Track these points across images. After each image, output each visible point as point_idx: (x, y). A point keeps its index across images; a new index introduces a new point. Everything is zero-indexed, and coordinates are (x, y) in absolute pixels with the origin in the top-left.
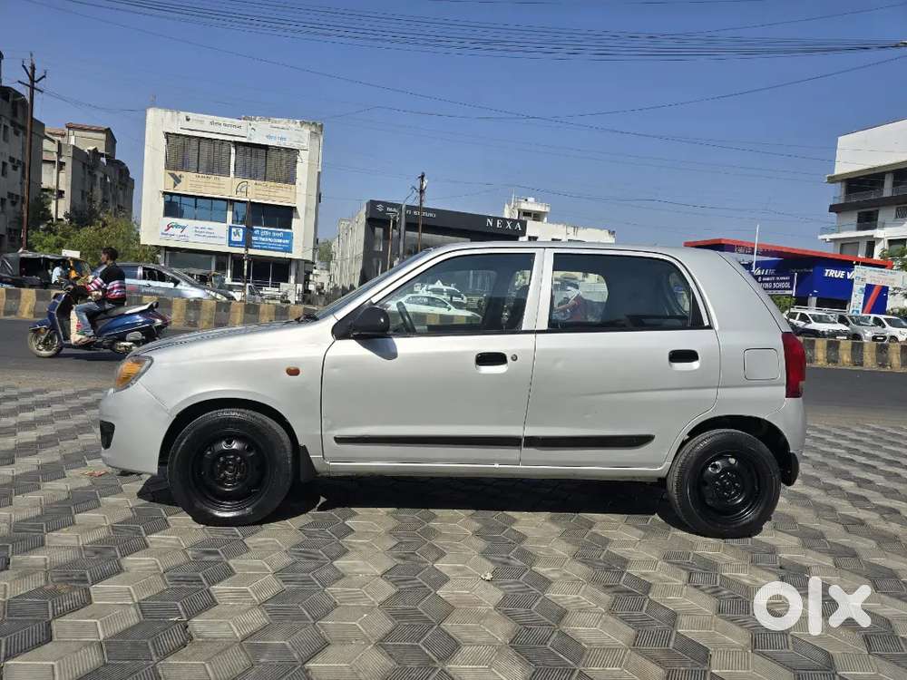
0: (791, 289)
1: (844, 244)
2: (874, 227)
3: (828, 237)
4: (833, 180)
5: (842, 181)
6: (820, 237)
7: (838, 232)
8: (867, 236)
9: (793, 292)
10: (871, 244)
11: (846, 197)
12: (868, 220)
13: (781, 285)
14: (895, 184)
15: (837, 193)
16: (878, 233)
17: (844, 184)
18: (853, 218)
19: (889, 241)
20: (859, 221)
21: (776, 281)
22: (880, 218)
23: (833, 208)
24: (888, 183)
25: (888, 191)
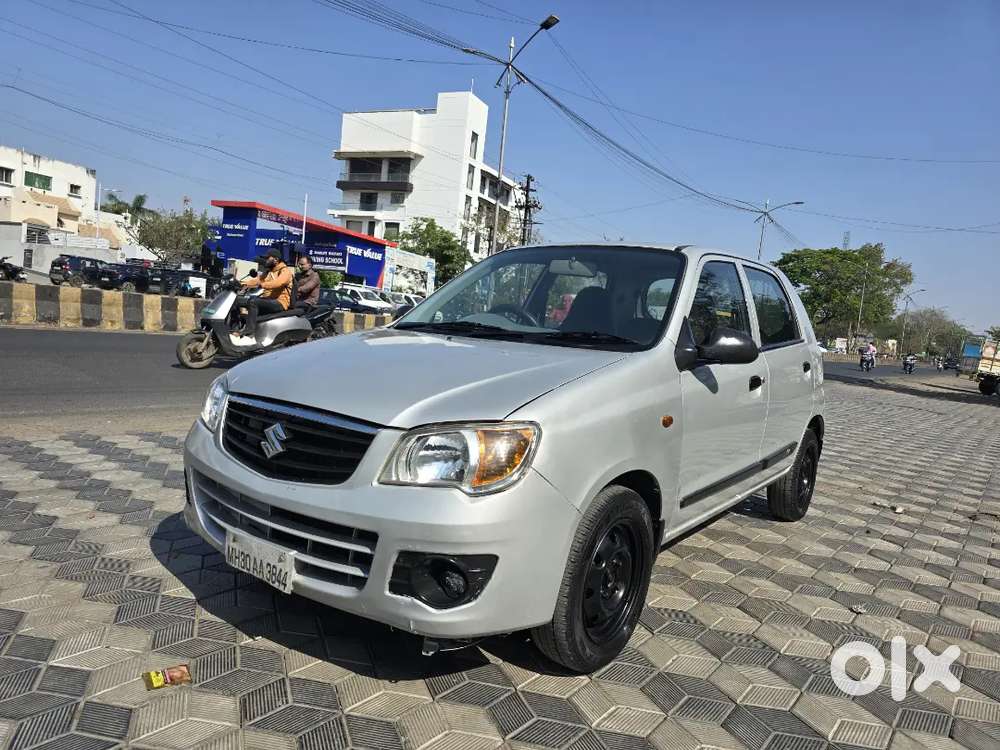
0: (344, 265)
1: (350, 221)
2: (373, 209)
3: (337, 213)
4: (339, 156)
5: (347, 159)
6: (330, 212)
7: (344, 209)
8: (368, 217)
9: (345, 269)
10: (372, 224)
11: (350, 176)
12: (368, 202)
13: (333, 260)
14: (390, 172)
15: (342, 170)
16: (377, 215)
17: (348, 162)
18: (356, 198)
19: (386, 224)
20: (361, 201)
21: (328, 256)
22: (380, 200)
23: (340, 185)
24: (385, 168)
25: (384, 177)
